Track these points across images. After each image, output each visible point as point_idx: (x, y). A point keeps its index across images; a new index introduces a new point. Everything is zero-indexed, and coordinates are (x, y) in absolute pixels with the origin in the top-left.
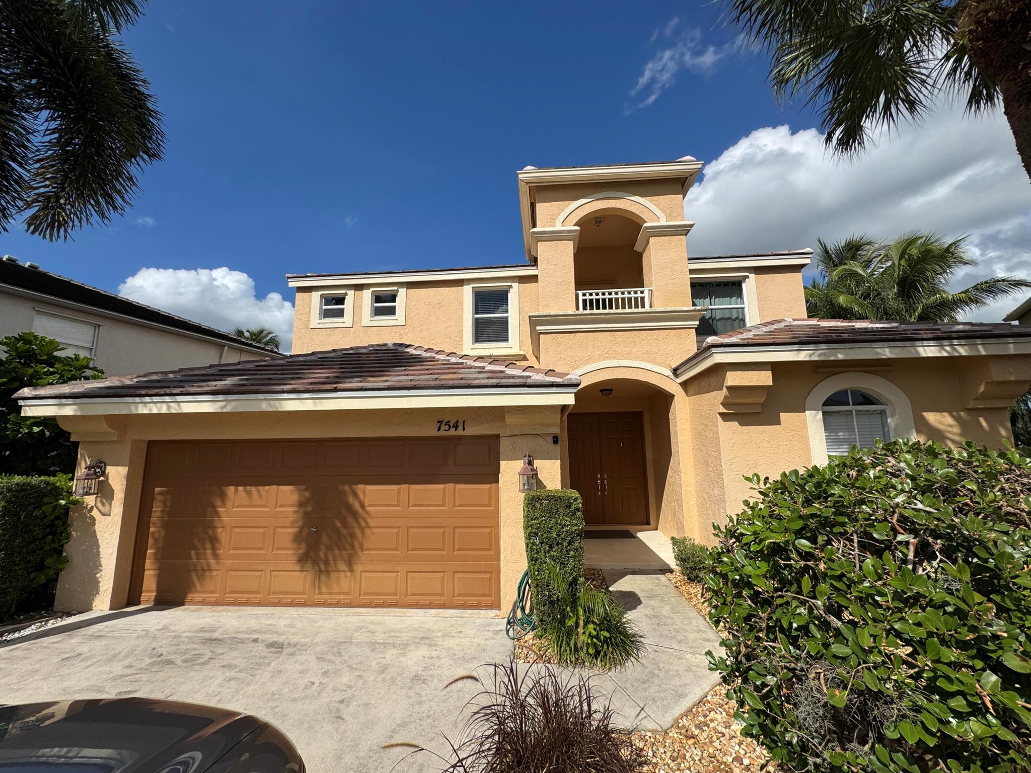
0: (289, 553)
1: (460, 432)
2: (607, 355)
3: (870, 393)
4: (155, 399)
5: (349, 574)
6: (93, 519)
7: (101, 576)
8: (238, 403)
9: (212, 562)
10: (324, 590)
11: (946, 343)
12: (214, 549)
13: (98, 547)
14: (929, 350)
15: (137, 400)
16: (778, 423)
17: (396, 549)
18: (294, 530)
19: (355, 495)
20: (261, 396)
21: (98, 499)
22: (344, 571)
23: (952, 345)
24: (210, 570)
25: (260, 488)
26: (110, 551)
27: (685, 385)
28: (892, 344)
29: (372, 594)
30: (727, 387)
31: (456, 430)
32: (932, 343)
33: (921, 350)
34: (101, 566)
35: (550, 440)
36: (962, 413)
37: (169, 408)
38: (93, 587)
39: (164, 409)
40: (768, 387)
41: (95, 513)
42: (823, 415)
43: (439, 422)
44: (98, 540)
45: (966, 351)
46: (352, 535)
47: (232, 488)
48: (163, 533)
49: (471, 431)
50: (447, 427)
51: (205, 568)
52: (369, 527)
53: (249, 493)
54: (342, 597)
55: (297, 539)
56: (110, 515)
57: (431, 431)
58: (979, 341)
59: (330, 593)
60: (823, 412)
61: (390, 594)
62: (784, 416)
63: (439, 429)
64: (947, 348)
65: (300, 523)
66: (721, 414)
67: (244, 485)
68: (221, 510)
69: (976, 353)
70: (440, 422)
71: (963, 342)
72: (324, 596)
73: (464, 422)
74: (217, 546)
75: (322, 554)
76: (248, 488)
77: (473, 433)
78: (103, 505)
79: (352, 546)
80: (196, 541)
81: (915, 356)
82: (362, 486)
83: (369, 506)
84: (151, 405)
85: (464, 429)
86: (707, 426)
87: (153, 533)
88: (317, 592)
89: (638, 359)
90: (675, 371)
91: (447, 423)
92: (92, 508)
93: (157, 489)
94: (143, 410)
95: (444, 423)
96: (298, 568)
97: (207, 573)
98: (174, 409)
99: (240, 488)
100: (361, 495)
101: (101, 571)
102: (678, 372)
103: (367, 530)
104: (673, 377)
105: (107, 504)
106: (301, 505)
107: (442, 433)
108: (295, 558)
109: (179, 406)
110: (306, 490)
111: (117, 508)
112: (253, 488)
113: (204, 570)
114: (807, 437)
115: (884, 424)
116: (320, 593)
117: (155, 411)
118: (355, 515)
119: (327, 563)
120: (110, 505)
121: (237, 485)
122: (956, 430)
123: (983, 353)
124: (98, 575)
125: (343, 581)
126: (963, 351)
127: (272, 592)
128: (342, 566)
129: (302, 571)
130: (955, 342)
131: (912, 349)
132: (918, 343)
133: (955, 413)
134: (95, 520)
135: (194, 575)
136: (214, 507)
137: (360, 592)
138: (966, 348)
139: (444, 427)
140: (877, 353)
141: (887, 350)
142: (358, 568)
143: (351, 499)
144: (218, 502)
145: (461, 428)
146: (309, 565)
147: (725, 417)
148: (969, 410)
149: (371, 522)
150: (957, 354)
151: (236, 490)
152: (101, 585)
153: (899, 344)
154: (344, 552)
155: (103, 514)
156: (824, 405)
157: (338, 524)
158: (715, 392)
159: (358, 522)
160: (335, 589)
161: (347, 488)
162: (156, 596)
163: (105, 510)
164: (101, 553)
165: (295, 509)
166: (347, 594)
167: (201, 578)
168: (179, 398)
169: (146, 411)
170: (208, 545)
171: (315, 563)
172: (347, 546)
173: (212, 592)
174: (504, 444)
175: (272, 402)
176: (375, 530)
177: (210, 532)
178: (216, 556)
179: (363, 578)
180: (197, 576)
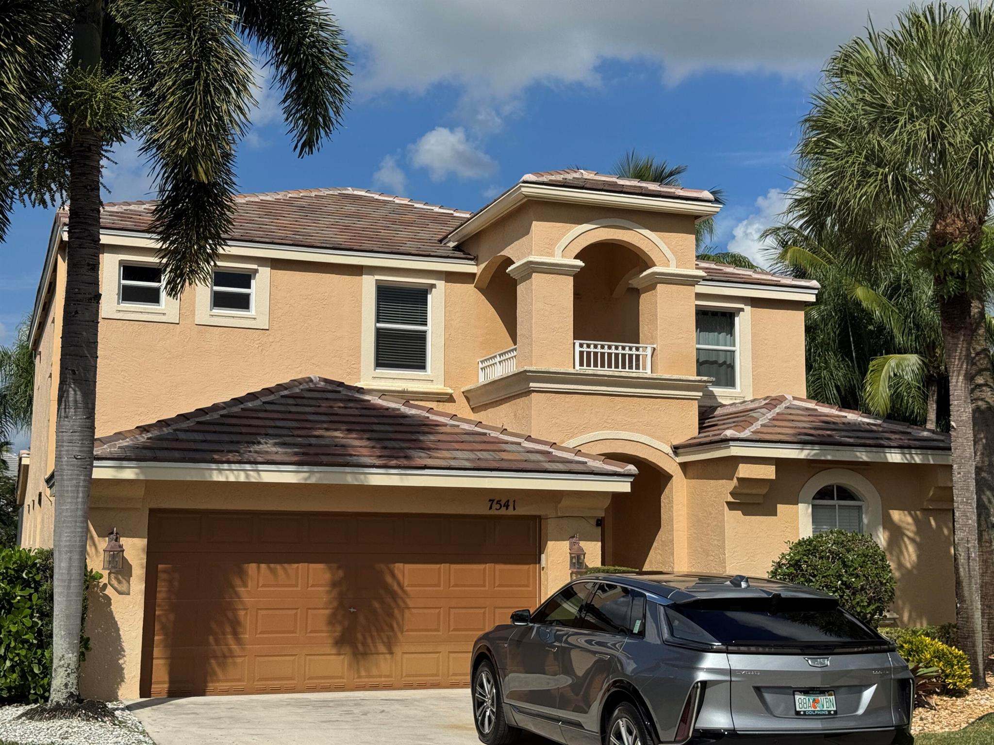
0: (325, 637)
1: (510, 512)
2: (605, 424)
3: (851, 488)
4: (234, 466)
5: (388, 656)
6: (108, 599)
7: (125, 662)
8: (322, 475)
9: (234, 647)
10: (363, 673)
11: (906, 451)
12: (235, 634)
13: (118, 630)
14: (895, 457)
15: (214, 466)
16: (774, 513)
17: (438, 630)
18: (327, 612)
19: (393, 575)
20: (348, 469)
21: (112, 576)
22: (383, 653)
23: (910, 454)
24: (232, 657)
25: (286, 565)
26: (134, 634)
27: (684, 466)
28: (869, 449)
29: (413, 676)
30: (738, 478)
31: (507, 509)
32: (897, 451)
33: (888, 455)
34: (124, 651)
35: (594, 522)
36: (918, 513)
37: (247, 476)
38: (118, 675)
39: (242, 478)
40: (772, 480)
41: (109, 591)
42: (812, 508)
43: (490, 500)
44: (116, 623)
45: (920, 460)
46: (391, 615)
47: (253, 566)
48: (172, 617)
49: (521, 511)
50: (498, 506)
51: (227, 655)
52: (408, 608)
53: (273, 572)
54: (383, 679)
55: (332, 620)
56: (129, 594)
57: (483, 510)
58: (929, 452)
59: (370, 677)
60: (813, 506)
61: (432, 675)
62: (780, 507)
63: (491, 508)
64: (908, 456)
65: (335, 604)
66: (728, 503)
67: (267, 562)
68: (241, 590)
69: (926, 462)
70: (492, 501)
71: (919, 451)
72: (363, 680)
73: (514, 501)
74: (240, 630)
75: (360, 636)
76: (272, 565)
77: (523, 513)
78: (119, 582)
79: (391, 628)
80: (213, 625)
81: (885, 461)
82: (401, 565)
83: (408, 586)
84: (227, 472)
85: (514, 509)
86: (711, 514)
87: (159, 616)
88: (356, 676)
89: (637, 431)
90: (676, 449)
91: (498, 502)
92: (105, 585)
93: (160, 566)
94: (217, 477)
95: (495, 501)
96: (334, 651)
97: (230, 660)
98: (254, 477)
99: (263, 566)
100: (400, 577)
101: (124, 656)
102: (680, 451)
103: (406, 611)
104: (672, 455)
105: (124, 581)
106: (334, 584)
107: (493, 512)
108: (330, 641)
109: (259, 475)
110: (339, 568)
111: (137, 585)
112: (278, 566)
113: (225, 657)
114: (798, 529)
115: (860, 520)
116: (359, 677)
117: (232, 478)
118: (394, 595)
119: (364, 644)
120: (129, 582)
121: (259, 562)
122: (913, 528)
123: (932, 462)
124: (121, 661)
125: (384, 665)
126: (918, 460)
127: (307, 677)
128: (382, 648)
129: (339, 654)
130: (913, 451)
131: (882, 455)
132: (887, 450)
133: (913, 512)
134: (110, 599)
135: (213, 661)
136: (232, 587)
137: (402, 675)
138: (921, 457)
139: (495, 506)
140: (857, 457)
141: (864, 453)
142: (398, 650)
143: (389, 579)
144: (237, 581)
145: (511, 507)
146: (347, 649)
147: (731, 506)
148: (925, 510)
149: (410, 603)
150: (913, 462)
151: (259, 568)
152: (125, 671)
153: (874, 449)
154: (382, 634)
155: (120, 593)
156: (814, 498)
157: (376, 605)
158: (724, 481)
159: (396, 602)
160: (374, 671)
161: (383, 566)
162: (170, 687)
163: (123, 587)
164: (122, 636)
165: (327, 589)
166: (388, 676)
167: (223, 665)
168: (261, 467)
169: (222, 478)
170: (228, 629)
171: (353, 644)
172: (386, 628)
173: (239, 680)
174: (551, 526)
175: (358, 476)
176: (414, 611)
177: (230, 614)
178: (239, 641)
179: (405, 660)
180: (219, 665)
